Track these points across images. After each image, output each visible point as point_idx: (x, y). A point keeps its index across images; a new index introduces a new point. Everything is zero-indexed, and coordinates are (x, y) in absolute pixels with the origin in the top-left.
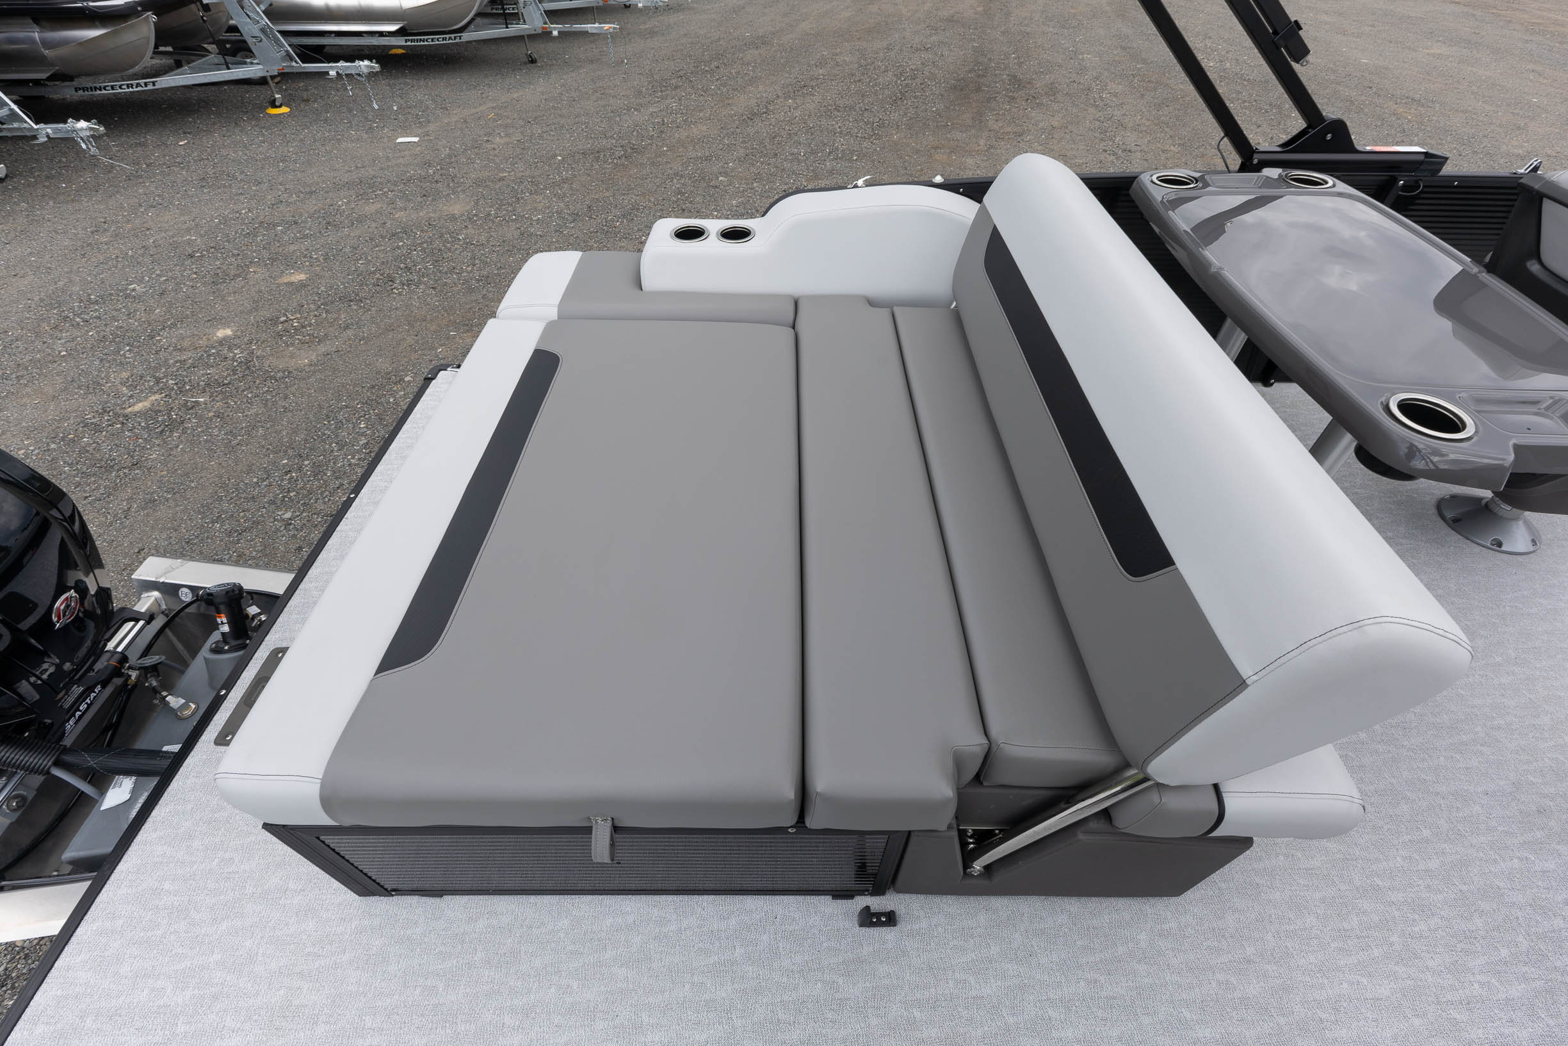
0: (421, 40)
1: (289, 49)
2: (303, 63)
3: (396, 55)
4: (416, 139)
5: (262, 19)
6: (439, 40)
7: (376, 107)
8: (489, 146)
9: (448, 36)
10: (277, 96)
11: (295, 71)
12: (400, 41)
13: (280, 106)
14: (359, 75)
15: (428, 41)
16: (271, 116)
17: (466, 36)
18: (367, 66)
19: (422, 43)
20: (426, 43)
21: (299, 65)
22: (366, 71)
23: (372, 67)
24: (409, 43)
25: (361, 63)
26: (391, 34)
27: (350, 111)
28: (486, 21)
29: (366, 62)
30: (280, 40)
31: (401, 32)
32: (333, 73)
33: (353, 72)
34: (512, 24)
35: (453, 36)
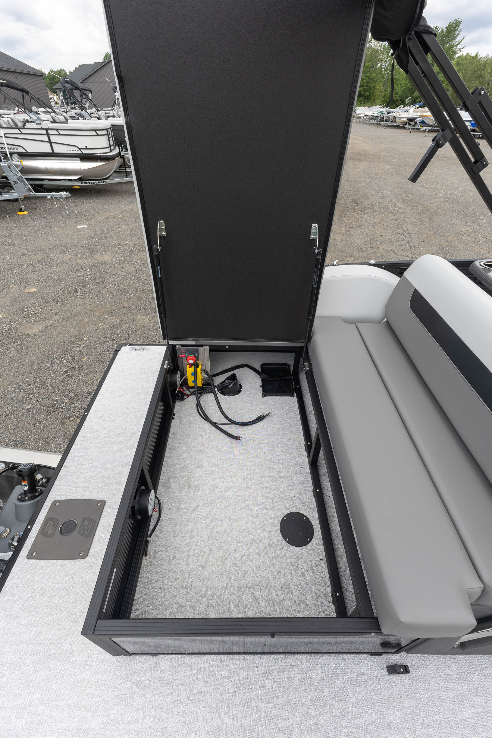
0: (88, 183)
1: (30, 186)
2: (36, 193)
3: (76, 189)
4: (86, 226)
5: (19, 174)
6: (96, 183)
7: (68, 212)
8: (119, 229)
9: (100, 181)
10: (22, 207)
11: (32, 196)
12: (79, 183)
13: (24, 211)
14: (61, 198)
15: (92, 183)
16: (19, 215)
17: (109, 181)
18: (65, 194)
19: (89, 184)
20: (90, 184)
21: (34, 194)
22: (64, 196)
23: (67, 195)
24: (83, 184)
25: (62, 193)
26: (75, 180)
27: (56, 214)
28: (117, 175)
29: (65, 193)
30: (26, 183)
31: (80, 179)
32: (49, 197)
33: (58, 197)
34: (129, 176)
35: (103, 181)
